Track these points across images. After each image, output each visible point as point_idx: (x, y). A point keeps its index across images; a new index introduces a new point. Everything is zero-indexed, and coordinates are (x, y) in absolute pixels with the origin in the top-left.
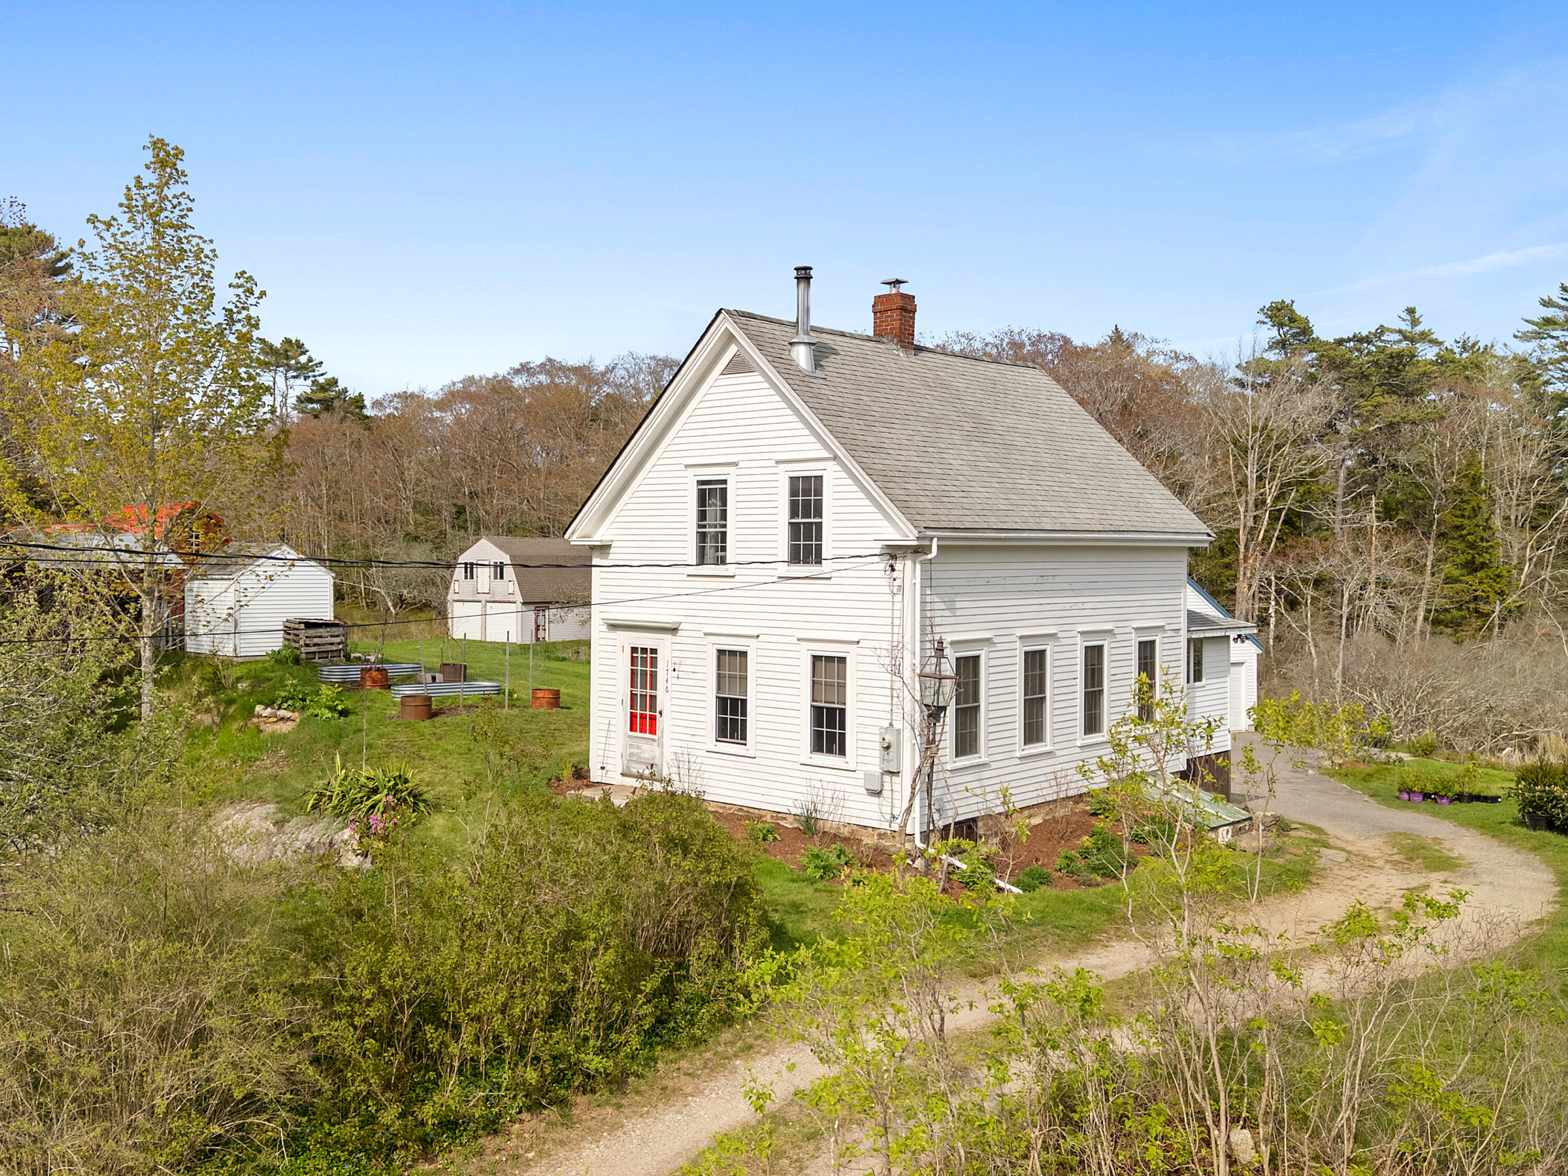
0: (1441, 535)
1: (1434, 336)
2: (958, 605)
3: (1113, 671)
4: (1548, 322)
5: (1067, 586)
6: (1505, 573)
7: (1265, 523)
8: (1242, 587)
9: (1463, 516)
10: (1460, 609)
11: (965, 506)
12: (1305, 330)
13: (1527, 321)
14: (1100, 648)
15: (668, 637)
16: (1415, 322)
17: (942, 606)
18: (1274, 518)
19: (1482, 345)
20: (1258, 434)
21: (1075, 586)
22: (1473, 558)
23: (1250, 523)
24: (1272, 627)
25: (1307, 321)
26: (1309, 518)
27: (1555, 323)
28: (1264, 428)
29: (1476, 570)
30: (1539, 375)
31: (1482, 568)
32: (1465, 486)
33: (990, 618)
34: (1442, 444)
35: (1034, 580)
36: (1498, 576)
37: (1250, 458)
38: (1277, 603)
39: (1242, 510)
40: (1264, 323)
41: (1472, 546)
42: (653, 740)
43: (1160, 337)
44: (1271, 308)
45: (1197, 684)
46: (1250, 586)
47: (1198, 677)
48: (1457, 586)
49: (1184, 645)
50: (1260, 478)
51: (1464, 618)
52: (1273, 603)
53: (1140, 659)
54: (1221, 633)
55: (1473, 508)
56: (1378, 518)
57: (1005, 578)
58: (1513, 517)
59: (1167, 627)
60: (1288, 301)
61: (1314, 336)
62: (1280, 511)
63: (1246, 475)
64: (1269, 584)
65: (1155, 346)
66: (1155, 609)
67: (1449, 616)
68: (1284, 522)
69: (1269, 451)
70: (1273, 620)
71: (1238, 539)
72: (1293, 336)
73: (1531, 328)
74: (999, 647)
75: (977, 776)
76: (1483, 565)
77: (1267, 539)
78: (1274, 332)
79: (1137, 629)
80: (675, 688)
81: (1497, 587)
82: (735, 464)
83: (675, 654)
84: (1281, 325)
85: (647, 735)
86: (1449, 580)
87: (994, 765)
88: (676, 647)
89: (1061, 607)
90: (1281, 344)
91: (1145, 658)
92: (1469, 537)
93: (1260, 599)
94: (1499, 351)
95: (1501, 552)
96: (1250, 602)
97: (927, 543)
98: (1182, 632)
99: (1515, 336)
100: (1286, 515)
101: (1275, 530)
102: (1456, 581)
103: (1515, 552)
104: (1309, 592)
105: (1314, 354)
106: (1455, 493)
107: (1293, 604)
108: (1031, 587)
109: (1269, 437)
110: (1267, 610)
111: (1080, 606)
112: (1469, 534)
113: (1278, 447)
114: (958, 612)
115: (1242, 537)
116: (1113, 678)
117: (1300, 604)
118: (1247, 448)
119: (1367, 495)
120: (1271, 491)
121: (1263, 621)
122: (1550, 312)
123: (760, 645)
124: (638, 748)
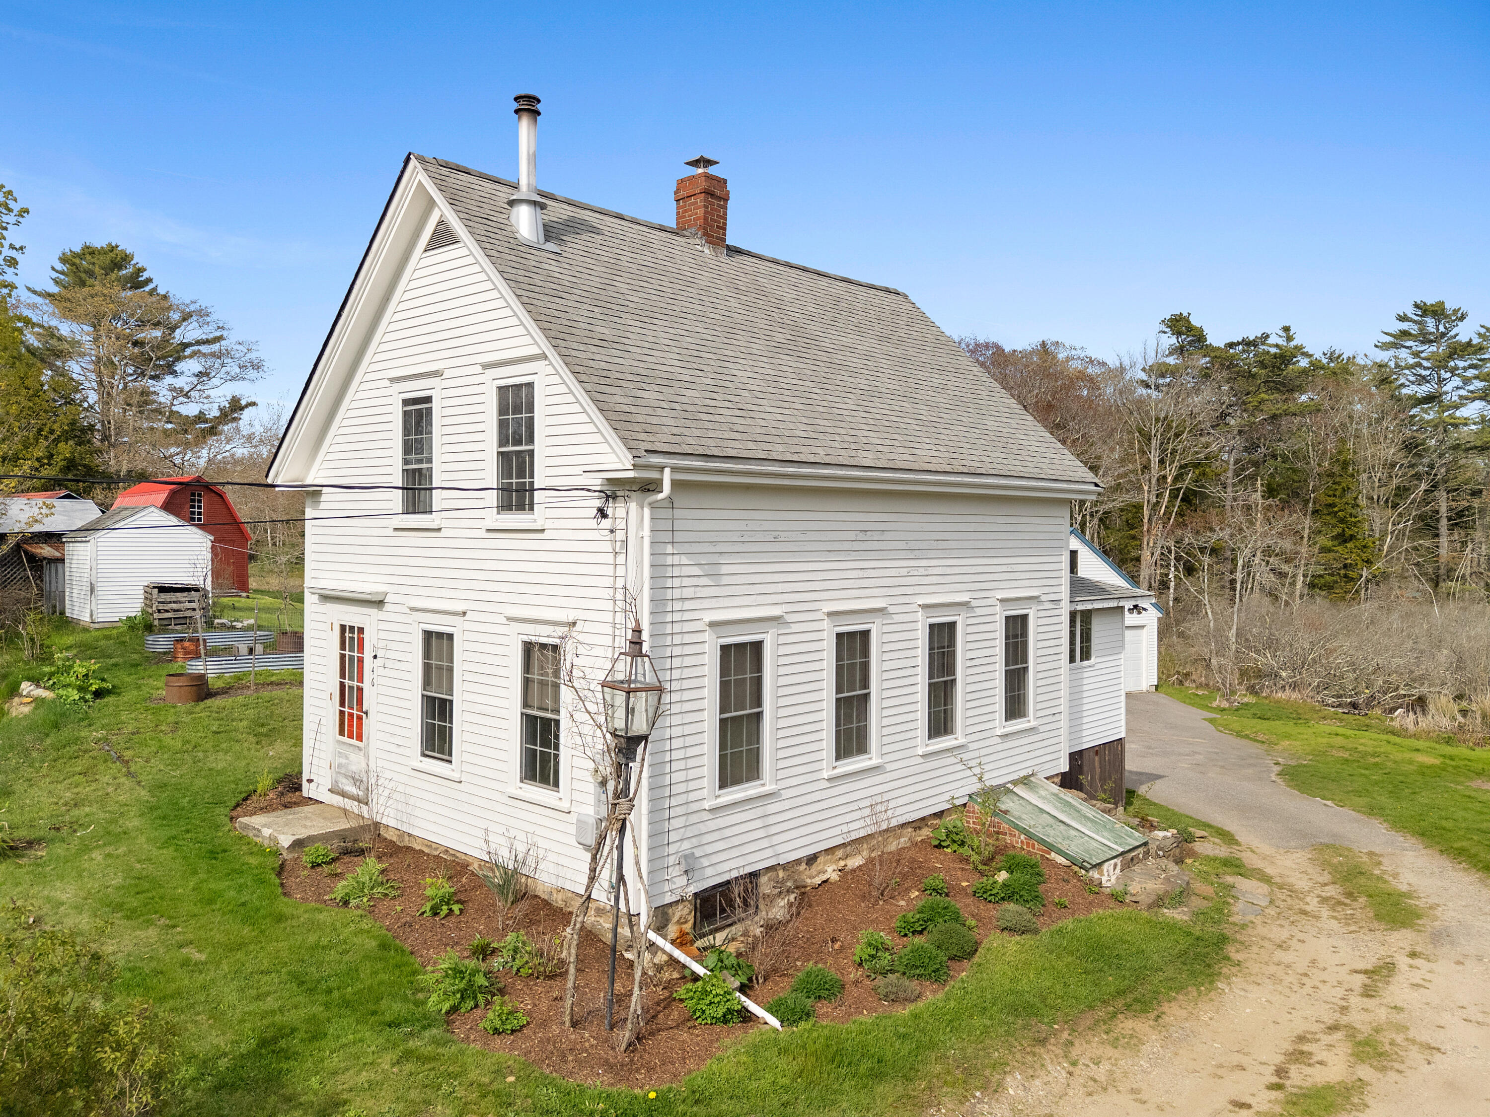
0: (1315, 512)
1: (1305, 350)
2: (725, 569)
3: (970, 655)
4: (1405, 334)
5: (901, 545)
6: (1370, 544)
7: (1166, 500)
8: (1146, 554)
9: (1335, 496)
10: (1332, 575)
11: (736, 428)
12: (1199, 338)
13: (1386, 333)
14: (952, 626)
15: (373, 611)
16: (1289, 339)
17: (696, 571)
18: (1174, 495)
19: (1345, 356)
20: (1160, 424)
21: (913, 545)
22: (1344, 531)
23: (1154, 499)
24: (1172, 590)
25: (1201, 330)
26: (1204, 496)
27: (1410, 334)
28: (1166, 418)
29: (1345, 541)
30: (1396, 379)
31: (1351, 540)
32: (1337, 469)
33: (780, 588)
34: (1317, 435)
35: (851, 536)
36: (1365, 547)
37: (1154, 442)
38: (1177, 569)
39: (1146, 488)
40: (1165, 332)
41: (1342, 521)
42: (359, 749)
43: (1078, 346)
44: (1170, 320)
45: (1086, 663)
46: (1153, 554)
47: (1086, 655)
48: (1330, 556)
49: (1066, 619)
50: (1162, 462)
51: (1336, 582)
52: (1173, 569)
53: (1007, 638)
54: (1113, 604)
55: (1343, 488)
56: (1263, 497)
57: (804, 532)
58: (1375, 497)
59: (1044, 598)
60: (1185, 314)
61: (1208, 343)
62: (1179, 489)
63: (1149, 460)
64: (1170, 552)
65: (1073, 352)
66: (1027, 575)
67: (1322, 581)
68: (1182, 500)
69: (1169, 439)
70: (1172, 584)
71: (1143, 515)
72: (1190, 343)
73: (1389, 339)
74: (795, 628)
75: (759, 812)
76: (1352, 538)
77: (1168, 514)
78: (1173, 340)
79: (1002, 601)
80: (382, 681)
81: (1364, 556)
82: (437, 374)
83: (382, 635)
84: (1179, 334)
85: (354, 742)
86: (1324, 550)
87: (786, 794)
88: (383, 626)
89: (893, 572)
90: (1180, 350)
91: (1016, 636)
92: (1340, 514)
93: (1162, 565)
94: (1360, 361)
95: (1366, 526)
96: (1153, 568)
97: (654, 475)
98: (1063, 604)
99: (1376, 346)
100: (1184, 493)
101: (1174, 506)
102: (1329, 550)
103: (1377, 527)
104: (1206, 560)
105: (1208, 359)
106: (1328, 476)
107: (1190, 570)
108: (847, 546)
109: (1169, 427)
110: (1167, 575)
111: (922, 571)
112: (1340, 511)
113: (1177, 435)
114: (725, 580)
115: (1146, 512)
116: (969, 663)
117: (1196, 570)
118: (1150, 436)
119: (1253, 478)
120: (1171, 473)
121: (1164, 585)
122: (1405, 326)
123: (468, 626)
124: (347, 758)
